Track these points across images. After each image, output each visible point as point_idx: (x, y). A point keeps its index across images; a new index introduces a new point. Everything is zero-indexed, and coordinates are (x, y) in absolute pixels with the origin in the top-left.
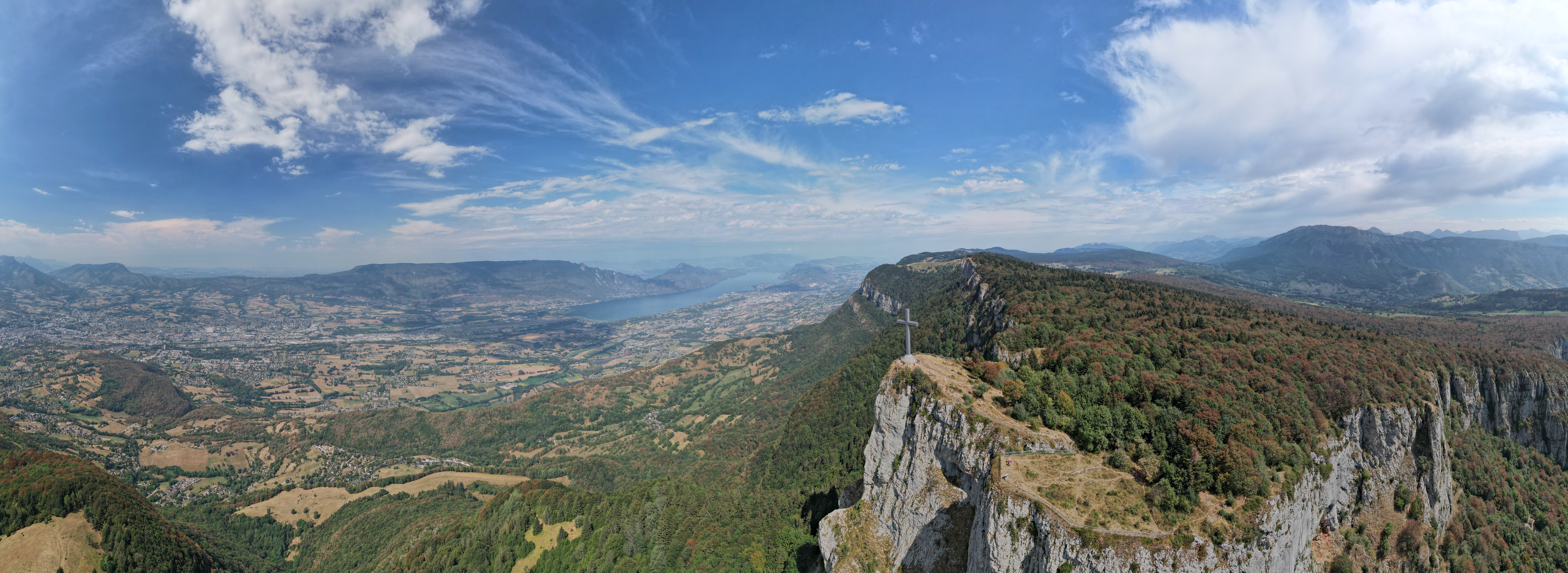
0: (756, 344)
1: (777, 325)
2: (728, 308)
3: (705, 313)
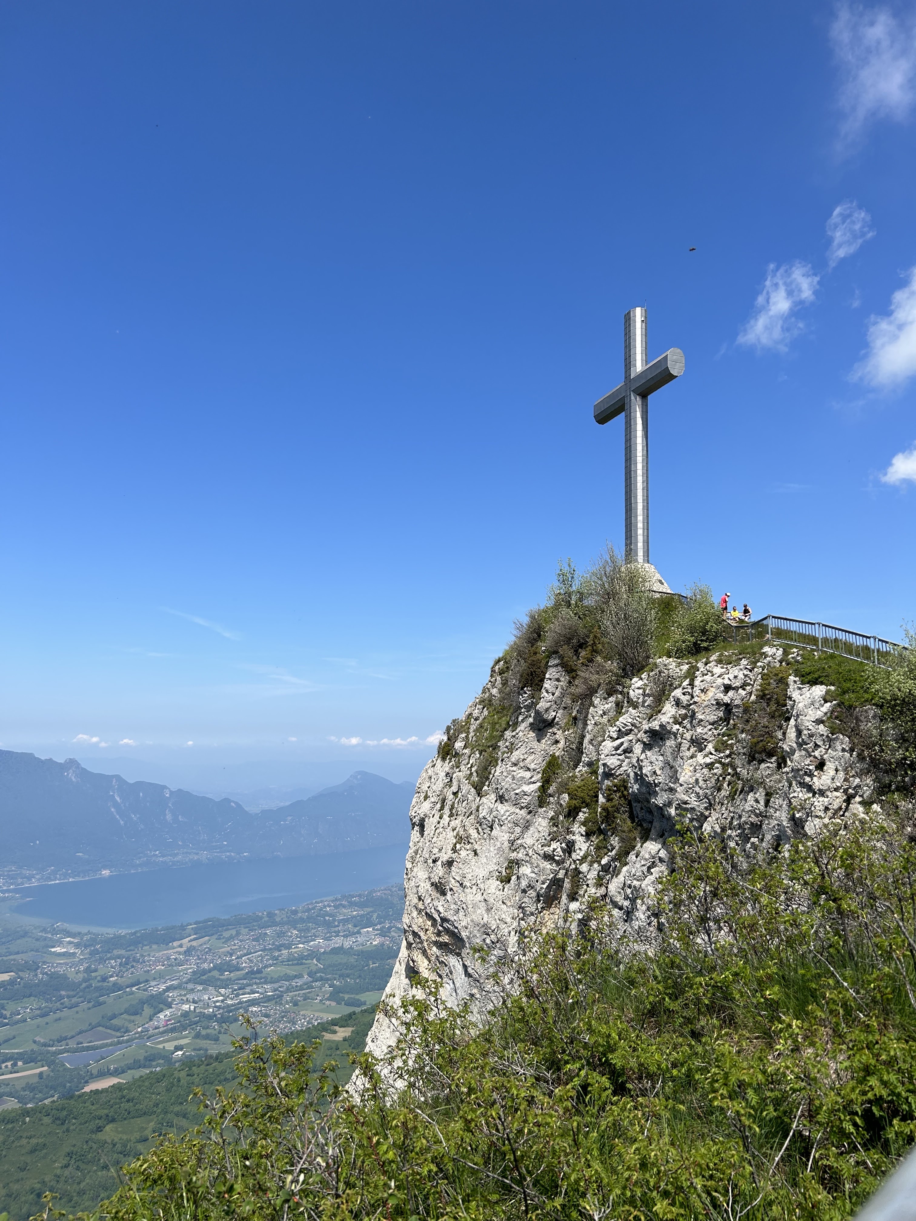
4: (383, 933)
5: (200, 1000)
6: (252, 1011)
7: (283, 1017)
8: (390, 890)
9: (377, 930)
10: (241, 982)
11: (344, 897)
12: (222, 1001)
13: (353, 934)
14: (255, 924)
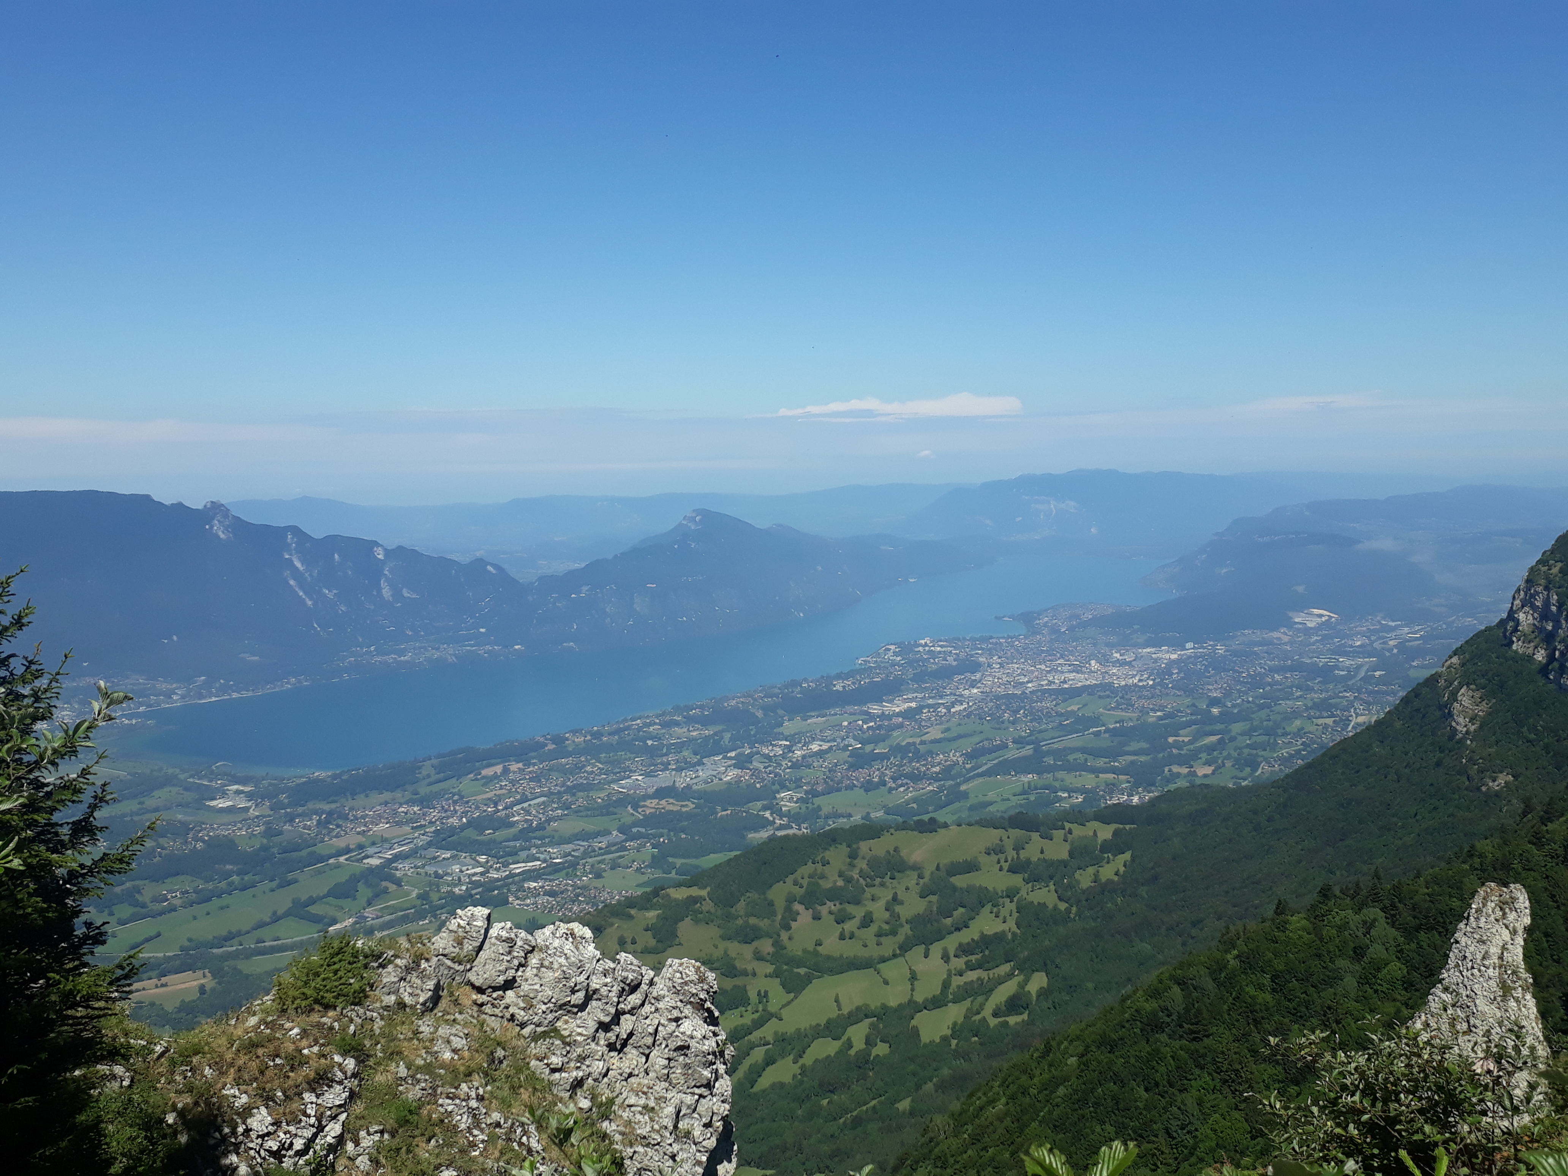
0: (959, 857)
1: (1112, 788)
2: (899, 706)
3: (789, 727)
4: (741, 763)
5: (447, 874)
6: (529, 888)
7: (578, 895)
8: (751, 696)
9: (731, 758)
10: (512, 844)
11: (677, 709)
12: (482, 874)
13: (690, 766)
14: (533, 754)
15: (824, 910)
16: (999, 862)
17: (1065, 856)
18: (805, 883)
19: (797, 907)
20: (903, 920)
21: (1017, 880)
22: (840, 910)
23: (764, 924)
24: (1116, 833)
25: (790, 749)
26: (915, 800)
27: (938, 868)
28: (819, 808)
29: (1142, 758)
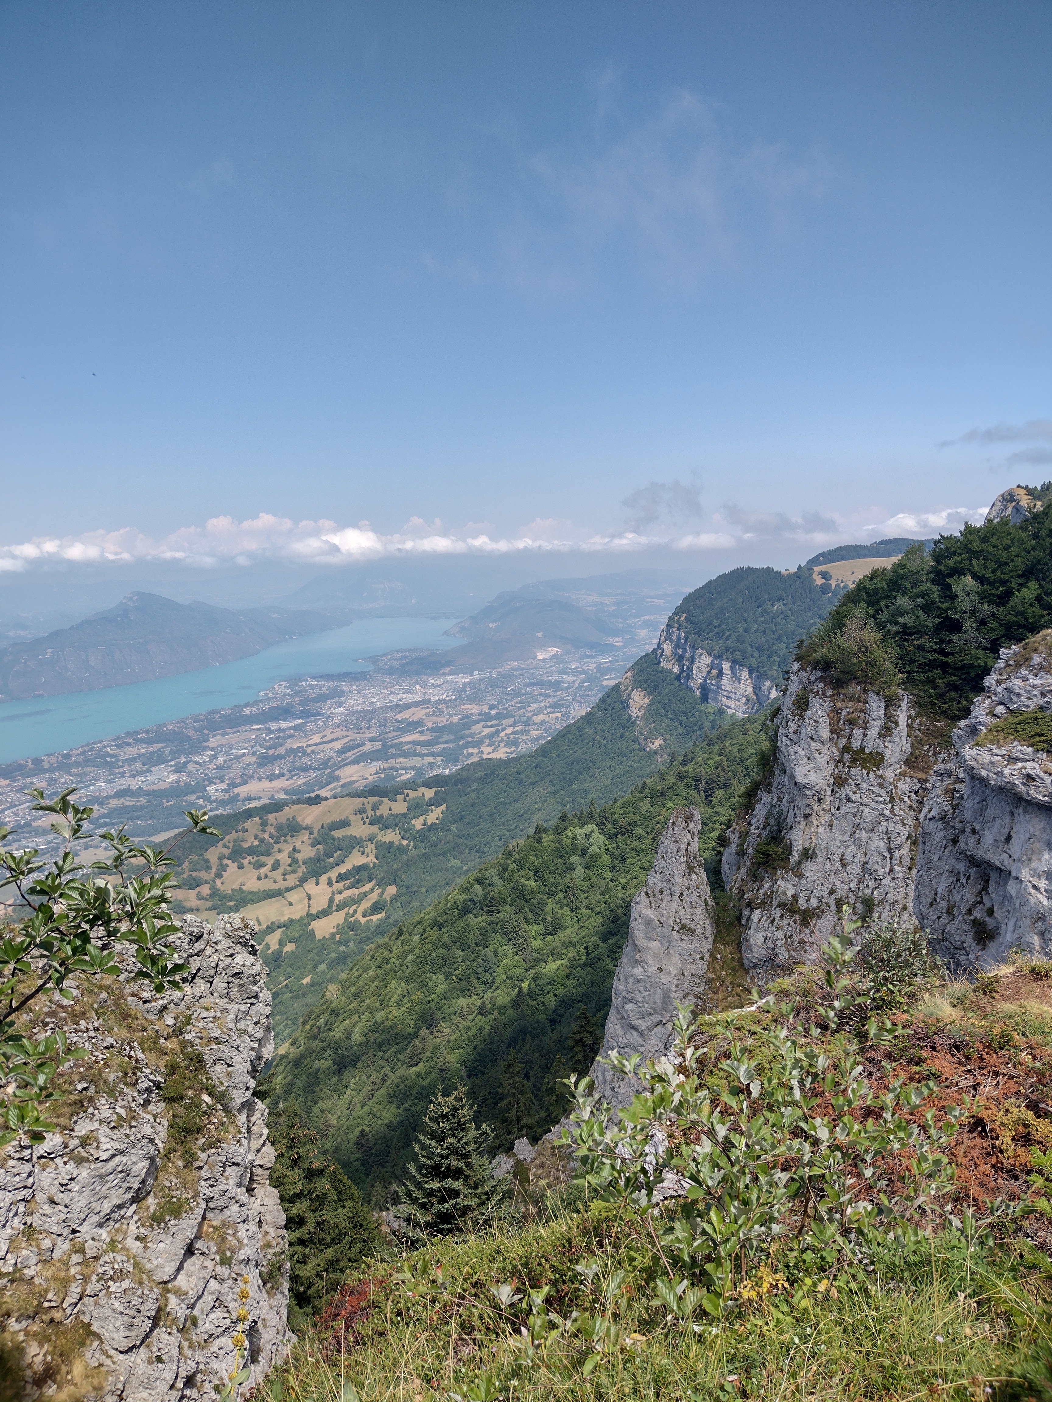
0: (336, 817)
1: (432, 765)
3: (213, 741)
4: (179, 769)
8: (184, 722)
9: (171, 766)
11: (128, 734)
13: (141, 773)
14: (17, 773)
15: (245, 862)
16: (363, 819)
17: (405, 811)
18: (231, 845)
19: (226, 861)
20: (300, 863)
21: (375, 829)
22: (257, 861)
23: (203, 875)
24: (436, 793)
25: (215, 757)
26: (305, 784)
27: (322, 827)
28: (238, 795)
29: (450, 745)
